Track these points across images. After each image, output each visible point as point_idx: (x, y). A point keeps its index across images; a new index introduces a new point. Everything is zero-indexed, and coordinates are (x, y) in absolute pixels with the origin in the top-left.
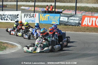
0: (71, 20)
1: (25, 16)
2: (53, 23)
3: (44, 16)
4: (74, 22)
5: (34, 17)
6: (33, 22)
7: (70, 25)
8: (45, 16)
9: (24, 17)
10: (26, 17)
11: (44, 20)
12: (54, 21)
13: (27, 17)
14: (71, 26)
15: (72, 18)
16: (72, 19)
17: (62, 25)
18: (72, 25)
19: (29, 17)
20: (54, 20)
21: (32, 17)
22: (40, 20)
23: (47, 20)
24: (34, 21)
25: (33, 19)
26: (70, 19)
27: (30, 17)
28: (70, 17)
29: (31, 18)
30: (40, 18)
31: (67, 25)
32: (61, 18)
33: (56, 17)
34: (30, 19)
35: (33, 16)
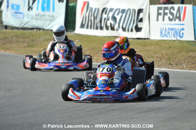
1: (159, 14)
5: (180, 20)
9: (157, 20)
21: (175, 20)
24: (179, 33)
27: (171, 17)
35: (178, 15)
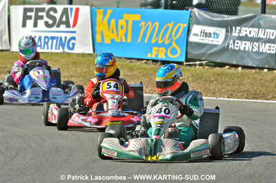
0: (241, 38)
2: (154, 53)
3: (113, 21)
4: (256, 49)
6: (66, 50)
7: (236, 66)
8: (122, 18)
10: (30, 23)
11: (113, 40)
12: (163, 45)
13: (35, 25)
14: (240, 69)
15: (245, 31)
16: (243, 34)
17: (201, 65)
18: (244, 67)
19: (47, 24)
20: (160, 42)
21: (58, 26)
22: (98, 38)
23: (129, 40)
25: (63, 35)
26: (235, 34)
28: (238, 28)
29: (54, 28)
30: (98, 29)
31: (222, 65)
32: (196, 29)
33: (171, 25)
34: (50, 35)
